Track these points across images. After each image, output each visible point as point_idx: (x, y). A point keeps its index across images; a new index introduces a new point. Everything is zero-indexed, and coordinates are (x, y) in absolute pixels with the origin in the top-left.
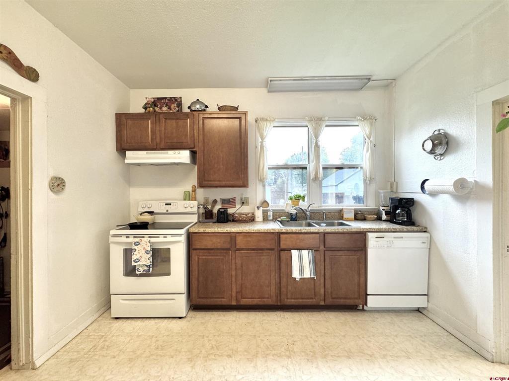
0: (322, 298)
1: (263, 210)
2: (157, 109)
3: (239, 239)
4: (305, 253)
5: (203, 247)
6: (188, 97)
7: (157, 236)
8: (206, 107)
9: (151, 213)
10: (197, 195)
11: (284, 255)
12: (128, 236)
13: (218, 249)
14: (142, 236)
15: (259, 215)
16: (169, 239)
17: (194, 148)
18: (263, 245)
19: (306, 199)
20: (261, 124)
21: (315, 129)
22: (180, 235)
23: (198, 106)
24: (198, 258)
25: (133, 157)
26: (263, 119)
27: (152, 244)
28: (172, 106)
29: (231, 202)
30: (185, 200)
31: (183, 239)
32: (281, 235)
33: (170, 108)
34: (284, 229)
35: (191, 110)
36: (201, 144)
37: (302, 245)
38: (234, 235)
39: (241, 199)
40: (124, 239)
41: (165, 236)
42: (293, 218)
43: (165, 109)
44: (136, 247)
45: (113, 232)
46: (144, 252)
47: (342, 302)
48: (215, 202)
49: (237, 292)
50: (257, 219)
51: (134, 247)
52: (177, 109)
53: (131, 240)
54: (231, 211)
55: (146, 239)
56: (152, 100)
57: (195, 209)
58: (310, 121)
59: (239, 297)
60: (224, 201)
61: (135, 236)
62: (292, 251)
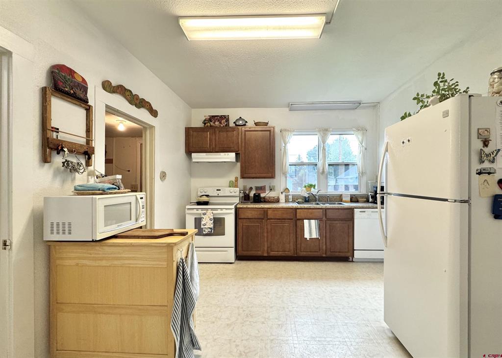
0: (324, 252)
1: (285, 195)
2: (212, 123)
3: (270, 212)
4: (313, 222)
5: (246, 217)
6: (234, 114)
7: (216, 209)
8: (246, 122)
9: (207, 196)
10: (238, 184)
11: (299, 223)
12: (197, 209)
13: (255, 219)
14: (207, 209)
15: (282, 198)
16: (224, 211)
17: (238, 151)
18: (285, 216)
19: (316, 187)
20: (284, 133)
21: (323, 137)
22: (231, 209)
23: (241, 122)
24: (243, 225)
25: (197, 157)
26: (285, 130)
27: (214, 214)
28: (222, 122)
29: (262, 189)
30: (230, 187)
31: (233, 211)
32: (297, 210)
33: (221, 123)
34: (299, 206)
35: (236, 125)
36: (243, 149)
37: (311, 216)
38: (266, 209)
39: (270, 187)
40: (195, 211)
41: (222, 209)
42: (307, 200)
43: (217, 123)
44: (204, 216)
45: (188, 207)
46: (209, 219)
47: (337, 254)
48: (251, 189)
49: (268, 247)
50: (281, 201)
51: (202, 216)
52: (226, 123)
53: (200, 211)
54: (262, 195)
55: (210, 211)
56: (209, 117)
57: (237, 194)
58: (319, 131)
59: (269, 250)
60: (257, 188)
61: (202, 209)
62: (304, 220)
